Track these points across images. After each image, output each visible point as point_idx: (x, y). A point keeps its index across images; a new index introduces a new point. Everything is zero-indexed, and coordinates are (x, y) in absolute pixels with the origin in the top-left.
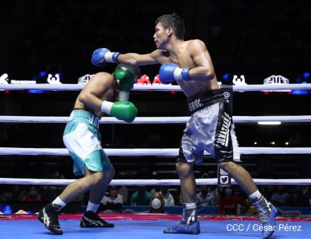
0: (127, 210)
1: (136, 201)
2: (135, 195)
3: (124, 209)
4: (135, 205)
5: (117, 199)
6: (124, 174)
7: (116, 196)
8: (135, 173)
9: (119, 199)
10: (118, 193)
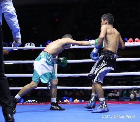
0: (122, 99)
1: (125, 95)
2: (125, 92)
3: (120, 98)
4: (125, 97)
5: (117, 94)
6: (120, 83)
7: (116, 93)
8: (125, 82)
9: (118, 94)
10: (117, 91)
